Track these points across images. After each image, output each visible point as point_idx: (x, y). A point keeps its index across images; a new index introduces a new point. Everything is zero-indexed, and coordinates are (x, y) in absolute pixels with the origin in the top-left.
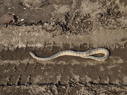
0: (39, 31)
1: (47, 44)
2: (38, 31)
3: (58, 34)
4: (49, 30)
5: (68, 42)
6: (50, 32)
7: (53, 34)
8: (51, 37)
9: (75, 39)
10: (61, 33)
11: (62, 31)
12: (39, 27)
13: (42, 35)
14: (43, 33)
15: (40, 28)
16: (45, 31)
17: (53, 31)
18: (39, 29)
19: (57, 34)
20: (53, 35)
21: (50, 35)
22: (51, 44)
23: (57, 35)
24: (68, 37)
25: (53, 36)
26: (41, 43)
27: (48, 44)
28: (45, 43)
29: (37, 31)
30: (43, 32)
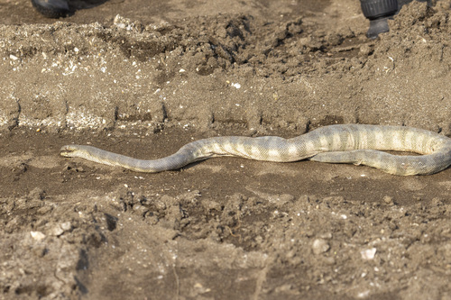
0: (84, 51)
1: (126, 119)
2: (76, 50)
3: (189, 68)
4: (139, 45)
5: (239, 108)
6: (141, 59)
7: (160, 67)
8: (146, 83)
9: (275, 96)
10: (205, 64)
11: (207, 56)
12: (83, 29)
13: (98, 73)
14: (103, 62)
15: (90, 35)
16: (115, 53)
17: (158, 53)
18: (82, 38)
19: (182, 70)
20: (158, 72)
21: (145, 71)
22: (148, 117)
23: (182, 75)
24: (238, 86)
25: (161, 80)
26: (95, 113)
27: (132, 118)
28: (116, 114)
29: (71, 48)
30: (103, 54)
